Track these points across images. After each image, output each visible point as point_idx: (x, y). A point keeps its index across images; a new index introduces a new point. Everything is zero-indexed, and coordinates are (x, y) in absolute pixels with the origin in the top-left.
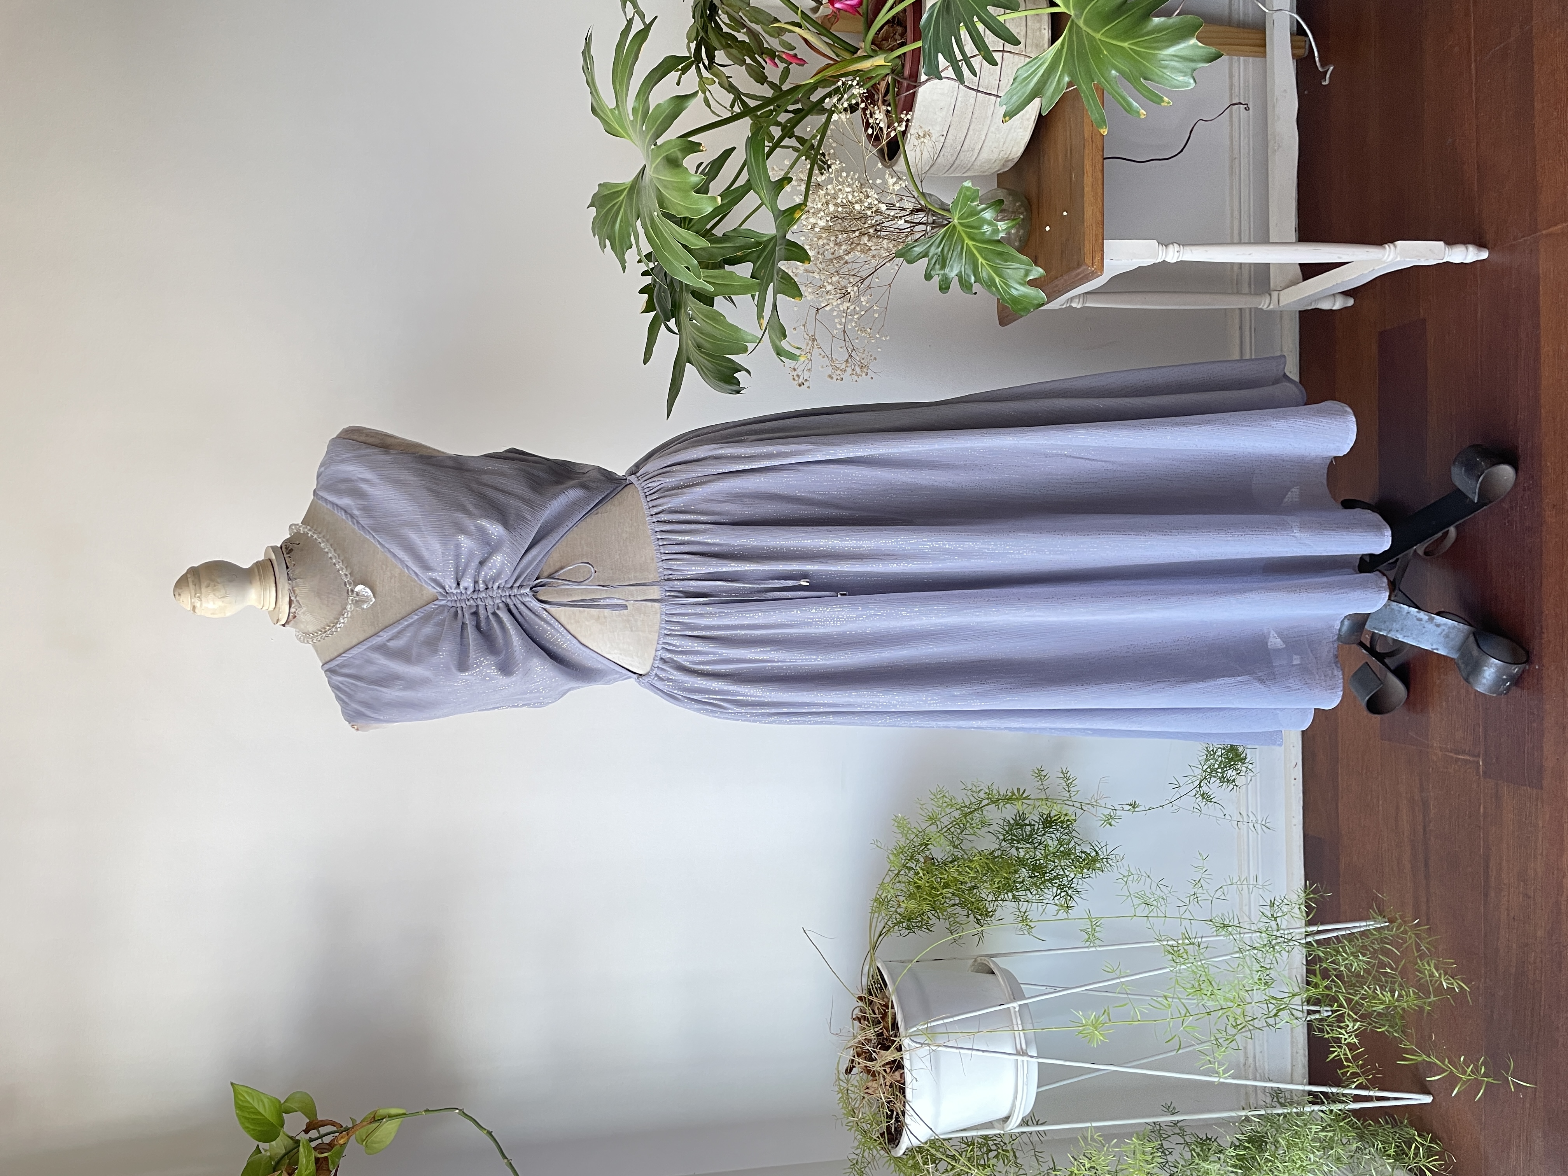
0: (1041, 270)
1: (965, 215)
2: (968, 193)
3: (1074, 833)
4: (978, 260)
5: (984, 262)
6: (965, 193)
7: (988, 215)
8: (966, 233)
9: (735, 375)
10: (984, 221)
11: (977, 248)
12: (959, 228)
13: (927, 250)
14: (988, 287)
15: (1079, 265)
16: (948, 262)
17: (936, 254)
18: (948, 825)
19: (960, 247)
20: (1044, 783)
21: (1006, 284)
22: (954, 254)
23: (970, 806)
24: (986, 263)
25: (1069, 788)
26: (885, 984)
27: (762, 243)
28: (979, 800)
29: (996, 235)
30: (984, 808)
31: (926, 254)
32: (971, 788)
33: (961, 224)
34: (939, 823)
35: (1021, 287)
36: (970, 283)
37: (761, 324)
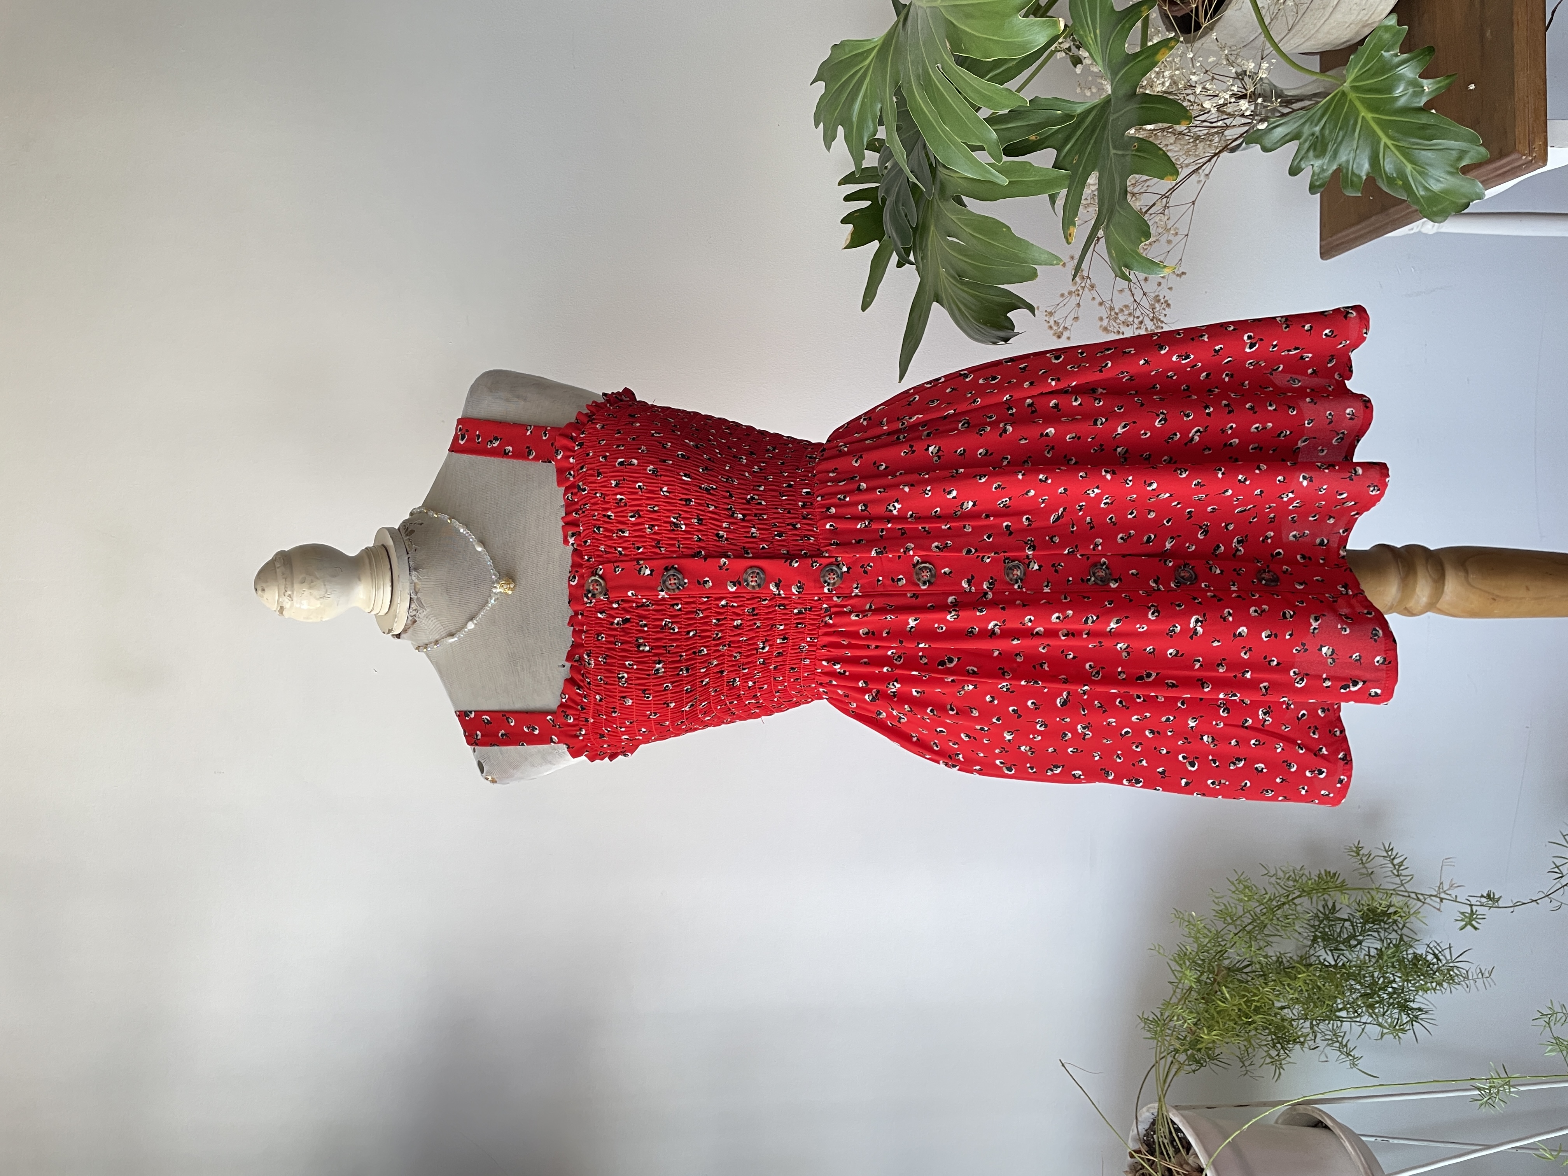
0: (1483, 150)
1: (1372, 72)
2: (1386, 36)
3: (1405, 931)
4: (1379, 140)
5: (1389, 143)
6: (1380, 38)
7: (1408, 71)
8: (1363, 101)
9: (1008, 315)
10: (1400, 78)
11: (1379, 122)
12: (1352, 96)
13: (1297, 130)
14: (1391, 181)
15: (1502, 155)
16: (1330, 147)
17: (1313, 134)
18: (1250, 924)
19: (1352, 122)
20: (1366, 865)
21: (1422, 174)
22: (1341, 134)
23: (1278, 899)
24: (1393, 144)
25: (1398, 871)
26: (1188, 1147)
27: (1074, 116)
28: (1288, 891)
29: (1418, 100)
30: (1295, 901)
31: (1296, 136)
32: (1275, 874)
33: (1355, 89)
34: (1238, 922)
35: (1448, 177)
36: (1359, 177)
37: (1070, 235)
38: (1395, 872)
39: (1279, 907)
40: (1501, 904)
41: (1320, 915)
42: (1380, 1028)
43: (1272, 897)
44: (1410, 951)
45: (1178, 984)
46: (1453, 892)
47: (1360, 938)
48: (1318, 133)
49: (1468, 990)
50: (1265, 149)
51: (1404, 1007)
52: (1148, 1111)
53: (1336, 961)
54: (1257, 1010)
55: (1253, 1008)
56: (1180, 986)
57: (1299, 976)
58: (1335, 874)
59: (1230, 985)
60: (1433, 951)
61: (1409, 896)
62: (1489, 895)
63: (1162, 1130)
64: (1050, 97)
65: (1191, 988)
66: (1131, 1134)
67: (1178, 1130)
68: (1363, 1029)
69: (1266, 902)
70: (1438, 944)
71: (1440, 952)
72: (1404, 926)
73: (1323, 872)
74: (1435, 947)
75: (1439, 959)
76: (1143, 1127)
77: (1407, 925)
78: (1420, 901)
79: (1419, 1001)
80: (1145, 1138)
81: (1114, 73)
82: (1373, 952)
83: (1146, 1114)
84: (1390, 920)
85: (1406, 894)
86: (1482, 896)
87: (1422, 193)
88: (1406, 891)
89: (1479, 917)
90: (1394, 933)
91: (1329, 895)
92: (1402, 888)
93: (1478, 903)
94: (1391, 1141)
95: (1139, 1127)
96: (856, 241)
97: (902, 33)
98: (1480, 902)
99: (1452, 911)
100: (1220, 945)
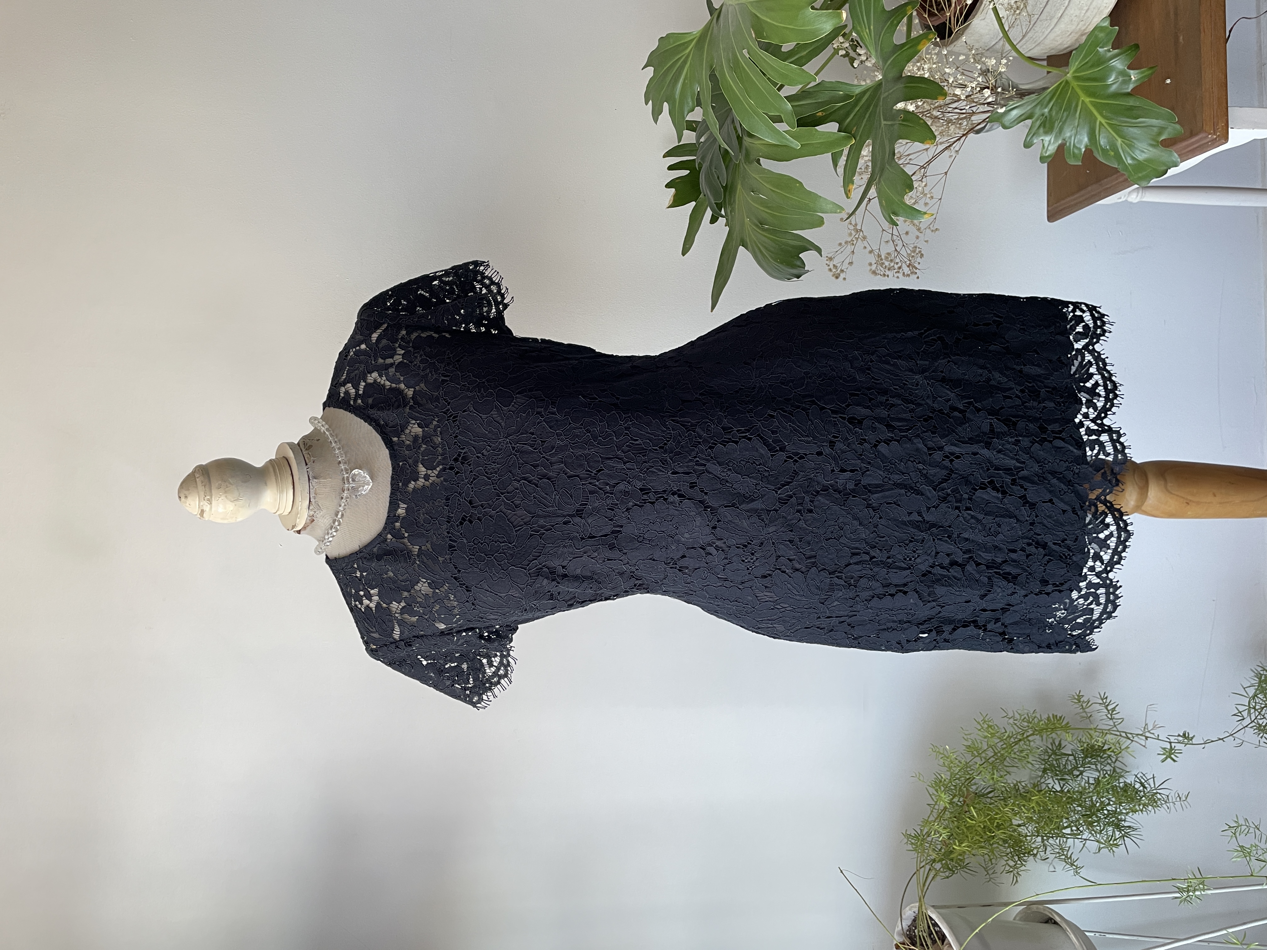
0: (1178, 127)
1: (1090, 64)
2: (1101, 35)
3: (1117, 764)
4: (1096, 119)
5: (1103, 121)
6: (1096, 37)
7: (1118, 64)
8: (1083, 88)
9: (800, 256)
10: (1112, 69)
11: (1095, 105)
12: (1074, 84)
13: (1030, 111)
14: (1105, 151)
15: (1192, 134)
16: (1056, 125)
17: (1043, 115)
18: (993, 756)
19: (1073, 105)
20: (1086, 710)
21: (1131, 146)
22: (1065, 114)
23: (1015, 736)
24: (1106, 122)
25: (1111, 715)
26: (943, 938)
27: (853, 96)
28: (1023, 730)
29: (1127, 87)
30: (1030, 738)
31: (1030, 117)
32: (1013, 717)
33: (1077, 78)
34: (983, 755)
35: (1151, 149)
36: (1080, 149)
37: (849, 191)
38: (1109, 716)
39: (1016, 743)
40: (1194, 741)
41: (1049, 751)
42: (1097, 843)
43: (1011, 735)
44: (1121, 780)
45: (935, 805)
46: (1156, 732)
47: (1082, 769)
48: (1047, 114)
49: (1168, 811)
50: (1005, 127)
51: (1118, 826)
52: (910, 910)
53: (1062, 788)
54: (998, 827)
55: (995, 824)
56: (936, 807)
57: (1033, 798)
58: (1061, 717)
59: (977, 806)
60: (1140, 780)
61: (1121, 735)
62: (1184, 734)
63: (922, 925)
64: (833, 81)
65: (945, 808)
66: (896, 930)
67: (935, 925)
68: (1084, 844)
69: (1006, 739)
70: (1144, 775)
71: (1146, 781)
72: (1116, 760)
73: (1051, 716)
74: (1142, 777)
75: (1145, 787)
76: (906, 923)
77: (1119, 759)
78: (1129, 739)
79: (1130, 820)
80: (908, 933)
81: (885, 61)
82: (1092, 781)
83: (909, 913)
84: (1105, 755)
85: (1118, 733)
86: (1179, 735)
87: (1130, 162)
88: (1118, 731)
89: (1176, 751)
90: (1108, 766)
91: (1057, 734)
92: (1115, 729)
93: (1177, 741)
94: (1107, 936)
95: (903, 924)
96: (677, 202)
97: (716, 28)
98: (1178, 740)
99: (1156, 747)
100: (969, 774)
